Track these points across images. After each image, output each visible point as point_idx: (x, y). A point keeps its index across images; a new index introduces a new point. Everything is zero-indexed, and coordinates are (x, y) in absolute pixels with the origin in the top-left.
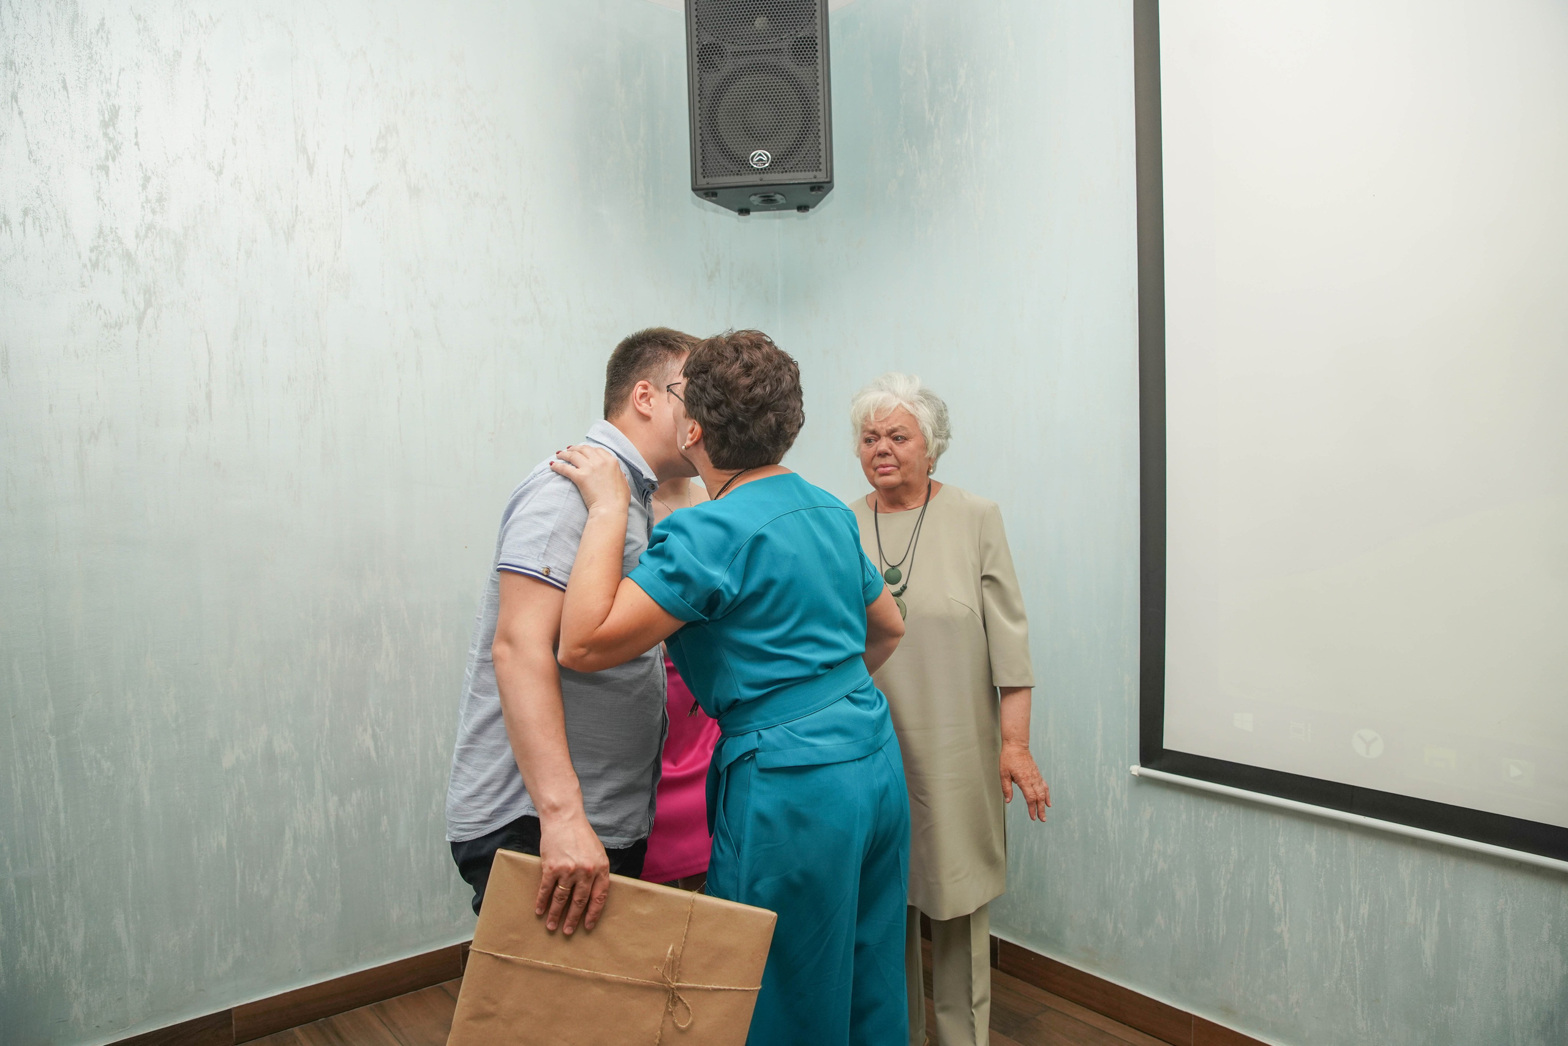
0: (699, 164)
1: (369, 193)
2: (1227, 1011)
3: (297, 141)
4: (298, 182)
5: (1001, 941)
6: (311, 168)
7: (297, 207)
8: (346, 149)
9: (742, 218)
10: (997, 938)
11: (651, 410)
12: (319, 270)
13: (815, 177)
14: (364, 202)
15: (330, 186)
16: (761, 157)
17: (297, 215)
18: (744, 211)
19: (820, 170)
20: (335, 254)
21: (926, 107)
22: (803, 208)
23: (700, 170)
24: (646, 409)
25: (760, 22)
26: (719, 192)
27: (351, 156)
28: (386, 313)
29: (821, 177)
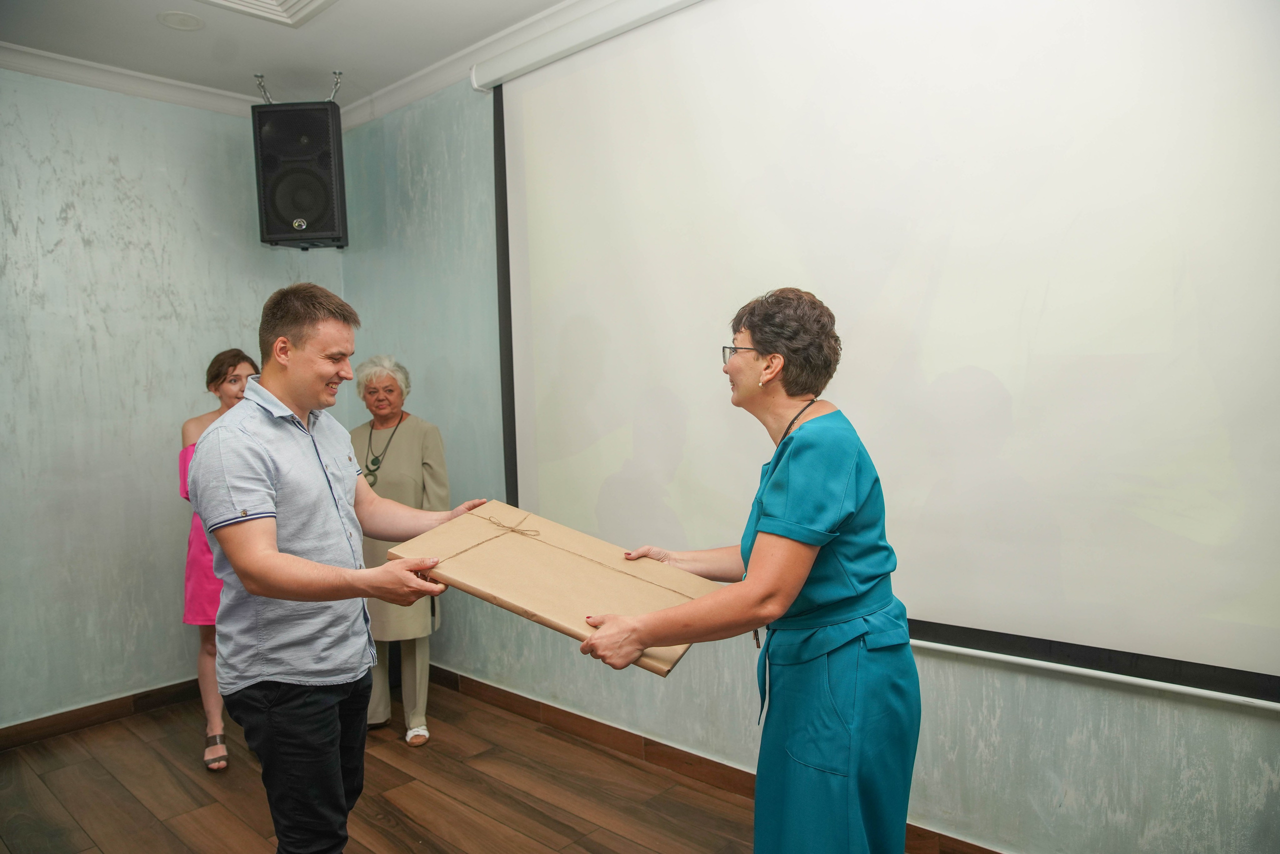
0: (265, 227)
1: (56, 245)
2: (555, 697)
3: (5, 215)
4: (6, 240)
5: (461, 676)
6: (15, 231)
7: (6, 255)
8: (39, 219)
9: (305, 252)
10: (457, 675)
11: (288, 361)
12: (23, 292)
13: (332, 235)
14: (53, 251)
15: (29, 242)
16: (299, 223)
17: (6, 260)
18: (305, 249)
19: (335, 231)
20: (34, 282)
21: (410, 187)
22: (340, 247)
23: (265, 230)
24: (283, 360)
25: (305, 140)
26: (279, 242)
27: (43, 223)
28: (71, 316)
29: (336, 234)
